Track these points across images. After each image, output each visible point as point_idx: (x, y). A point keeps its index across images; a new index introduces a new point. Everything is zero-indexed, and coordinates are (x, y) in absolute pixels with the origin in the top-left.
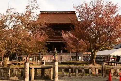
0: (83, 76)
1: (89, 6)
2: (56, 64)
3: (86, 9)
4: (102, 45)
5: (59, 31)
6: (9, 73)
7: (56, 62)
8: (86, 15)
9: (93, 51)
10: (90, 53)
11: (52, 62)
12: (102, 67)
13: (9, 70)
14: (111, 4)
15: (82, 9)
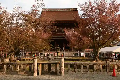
0: (87, 72)
1: (93, 4)
2: (63, 60)
3: (90, 8)
4: (106, 42)
5: (61, 29)
6: (18, 68)
7: (62, 58)
8: (91, 13)
9: (96, 48)
10: (92, 50)
11: (54, 59)
12: (106, 63)
13: (18, 66)
14: (115, 2)
15: (87, 7)
